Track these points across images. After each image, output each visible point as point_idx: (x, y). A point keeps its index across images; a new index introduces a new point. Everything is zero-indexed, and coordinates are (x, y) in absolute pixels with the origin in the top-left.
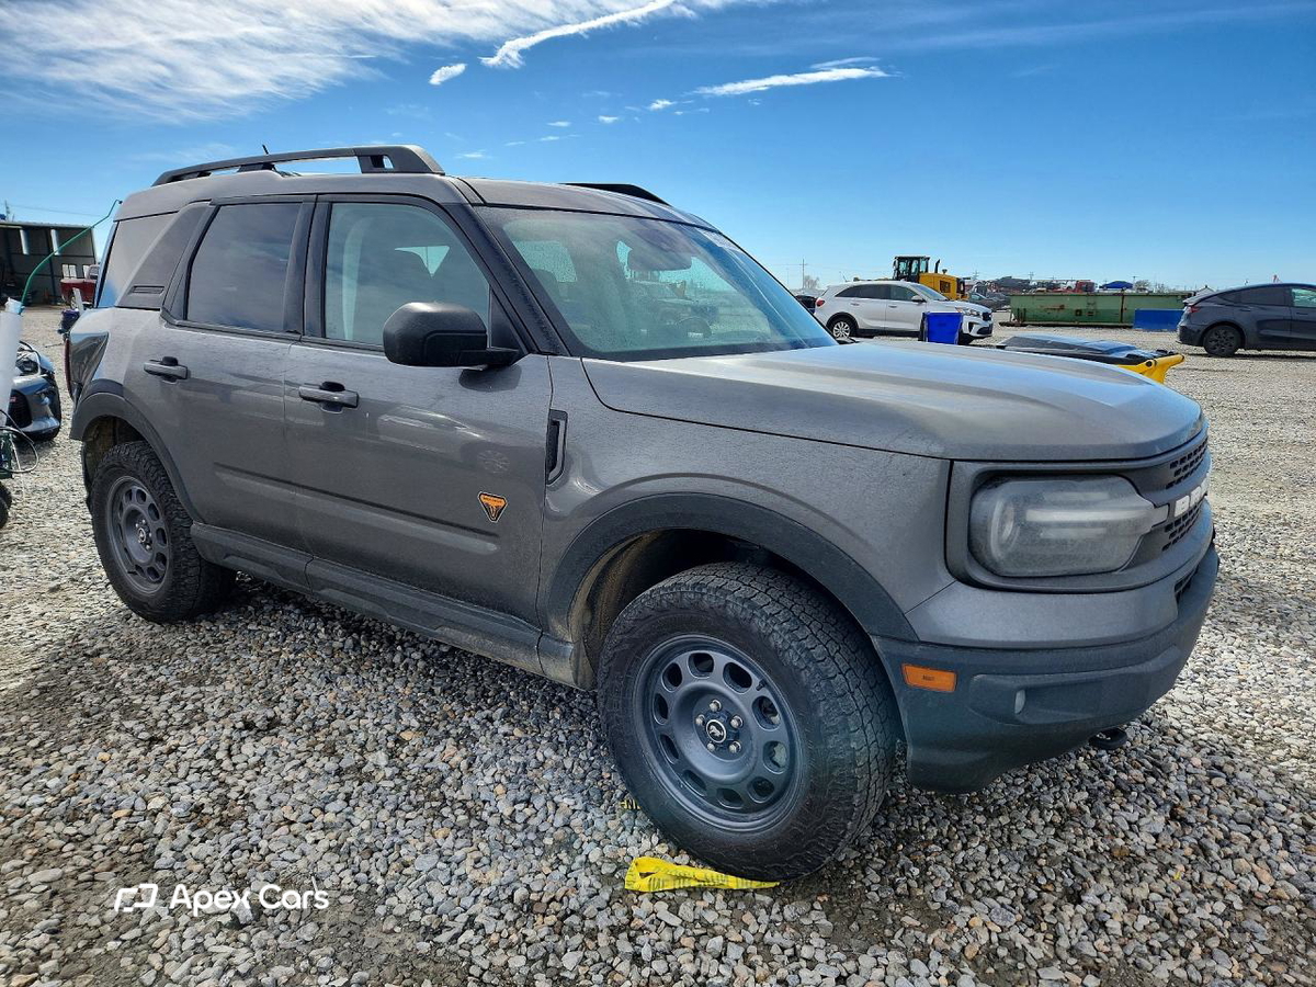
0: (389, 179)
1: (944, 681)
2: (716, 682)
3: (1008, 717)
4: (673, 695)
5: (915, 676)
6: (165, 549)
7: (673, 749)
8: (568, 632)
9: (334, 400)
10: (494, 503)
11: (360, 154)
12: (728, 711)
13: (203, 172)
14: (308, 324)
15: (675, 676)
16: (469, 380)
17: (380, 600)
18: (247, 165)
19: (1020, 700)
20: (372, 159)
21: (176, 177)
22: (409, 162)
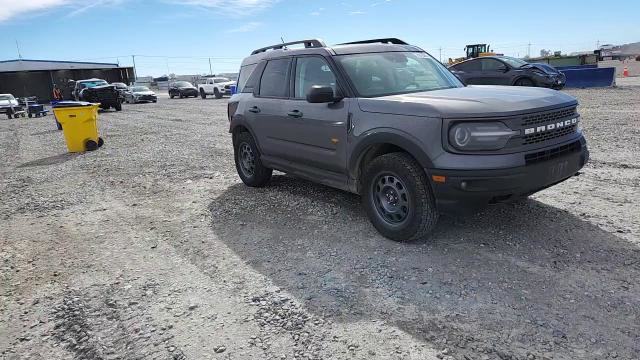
0: (313, 50)
1: (443, 179)
2: (393, 186)
3: (460, 189)
4: (382, 186)
5: (435, 178)
6: (254, 166)
7: (379, 201)
8: (354, 175)
9: (296, 115)
10: (335, 140)
11: (305, 42)
12: (395, 195)
13: (264, 50)
14: (290, 94)
15: (384, 181)
16: (330, 106)
17: (308, 173)
18: (276, 47)
19: (463, 184)
20: (308, 44)
21: (257, 52)
22: (317, 44)
